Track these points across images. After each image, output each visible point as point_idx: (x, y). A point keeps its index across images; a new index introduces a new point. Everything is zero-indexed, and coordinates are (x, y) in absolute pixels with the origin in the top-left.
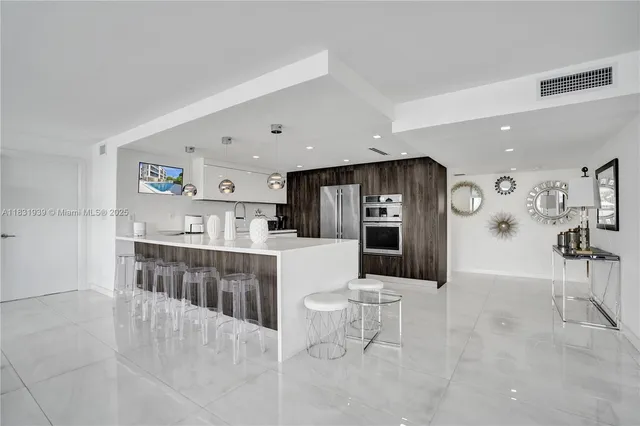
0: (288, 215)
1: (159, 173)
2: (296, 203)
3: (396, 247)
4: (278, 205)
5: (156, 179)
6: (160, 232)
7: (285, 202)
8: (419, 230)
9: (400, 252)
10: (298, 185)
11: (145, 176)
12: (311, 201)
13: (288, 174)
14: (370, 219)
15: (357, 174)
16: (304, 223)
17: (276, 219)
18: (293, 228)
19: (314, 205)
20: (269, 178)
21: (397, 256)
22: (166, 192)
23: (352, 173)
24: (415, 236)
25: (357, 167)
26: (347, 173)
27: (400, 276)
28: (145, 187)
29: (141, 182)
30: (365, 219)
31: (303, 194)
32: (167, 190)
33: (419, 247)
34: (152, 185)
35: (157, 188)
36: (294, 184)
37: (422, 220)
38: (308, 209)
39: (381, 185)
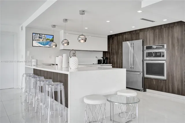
0: (108, 57)
1: (43, 37)
2: (112, 50)
3: (162, 74)
4: (103, 52)
5: (41, 40)
6: (43, 64)
7: (107, 50)
8: (177, 65)
9: (165, 78)
10: (113, 41)
11: (36, 39)
12: (118, 49)
13: (108, 36)
14: (148, 58)
15: (141, 34)
16: (115, 61)
17: (102, 59)
18: (110, 63)
19: (120, 52)
20: (79, 37)
21: (164, 80)
22: (46, 46)
23: (138, 33)
24: (174, 69)
25: (141, 30)
26: (136, 34)
27: (166, 92)
28: (35, 43)
29: (34, 42)
30: (145, 58)
31: (115, 46)
32: (47, 45)
33: (177, 75)
34: (39, 43)
35: (42, 44)
36: (111, 41)
37: (179, 59)
38: (117, 53)
39: (154, 40)
